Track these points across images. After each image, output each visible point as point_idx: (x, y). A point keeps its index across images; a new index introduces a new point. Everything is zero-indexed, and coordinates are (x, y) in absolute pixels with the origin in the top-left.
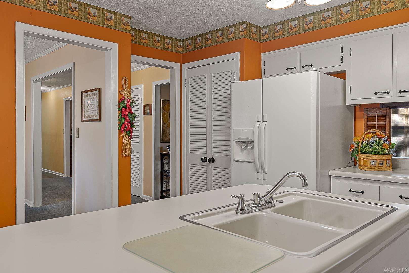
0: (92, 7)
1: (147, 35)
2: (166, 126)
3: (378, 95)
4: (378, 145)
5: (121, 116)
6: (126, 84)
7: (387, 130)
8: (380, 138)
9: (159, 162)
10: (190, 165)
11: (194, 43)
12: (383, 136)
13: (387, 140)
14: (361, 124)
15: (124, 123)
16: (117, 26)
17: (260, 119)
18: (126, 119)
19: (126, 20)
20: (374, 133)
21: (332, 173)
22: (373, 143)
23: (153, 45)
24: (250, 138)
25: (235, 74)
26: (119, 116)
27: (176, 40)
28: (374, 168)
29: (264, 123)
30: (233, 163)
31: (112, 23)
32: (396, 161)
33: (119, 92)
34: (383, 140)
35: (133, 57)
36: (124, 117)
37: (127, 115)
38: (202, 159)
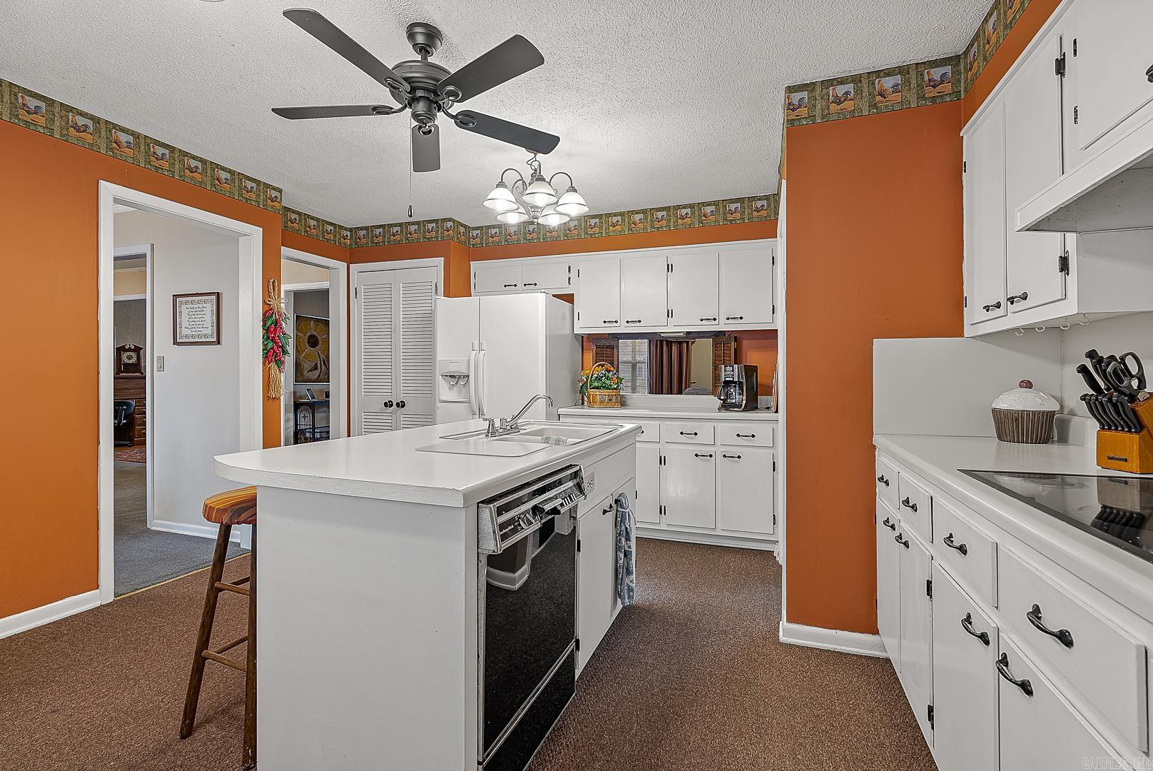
0: (224, 169)
1: (297, 217)
2: (302, 357)
3: (606, 324)
4: (607, 379)
5: (268, 337)
6: (274, 290)
7: (615, 363)
8: (609, 371)
9: (292, 416)
10: (363, 414)
11: (370, 236)
12: (612, 369)
13: (615, 374)
14: (589, 357)
15: (272, 348)
16: (261, 201)
17: (476, 347)
18: (276, 343)
19: (274, 194)
20: (603, 366)
21: (561, 411)
22: (602, 377)
23: (306, 232)
24: (464, 371)
25: (436, 287)
26: (263, 337)
27: (341, 227)
28: (603, 404)
29: (482, 352)
30: (439, 405)
31: (254, 196)
32: (624, 397)
33: (264, 302)
34: (611, 373)
35: (285, 251)
36: (273, 340)
37: (278, 336)
38: (386, 404)
